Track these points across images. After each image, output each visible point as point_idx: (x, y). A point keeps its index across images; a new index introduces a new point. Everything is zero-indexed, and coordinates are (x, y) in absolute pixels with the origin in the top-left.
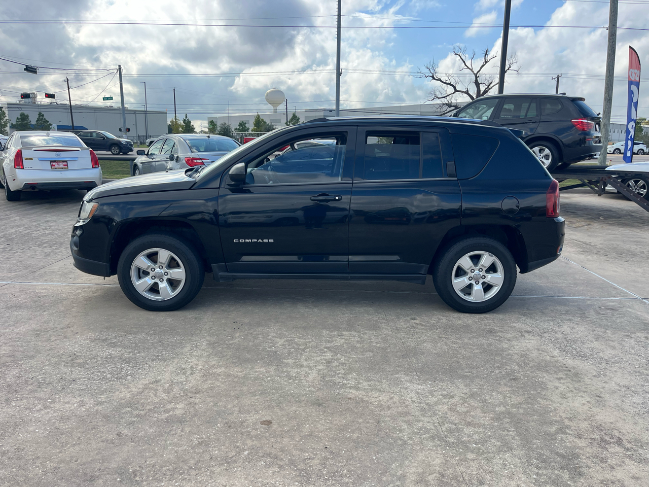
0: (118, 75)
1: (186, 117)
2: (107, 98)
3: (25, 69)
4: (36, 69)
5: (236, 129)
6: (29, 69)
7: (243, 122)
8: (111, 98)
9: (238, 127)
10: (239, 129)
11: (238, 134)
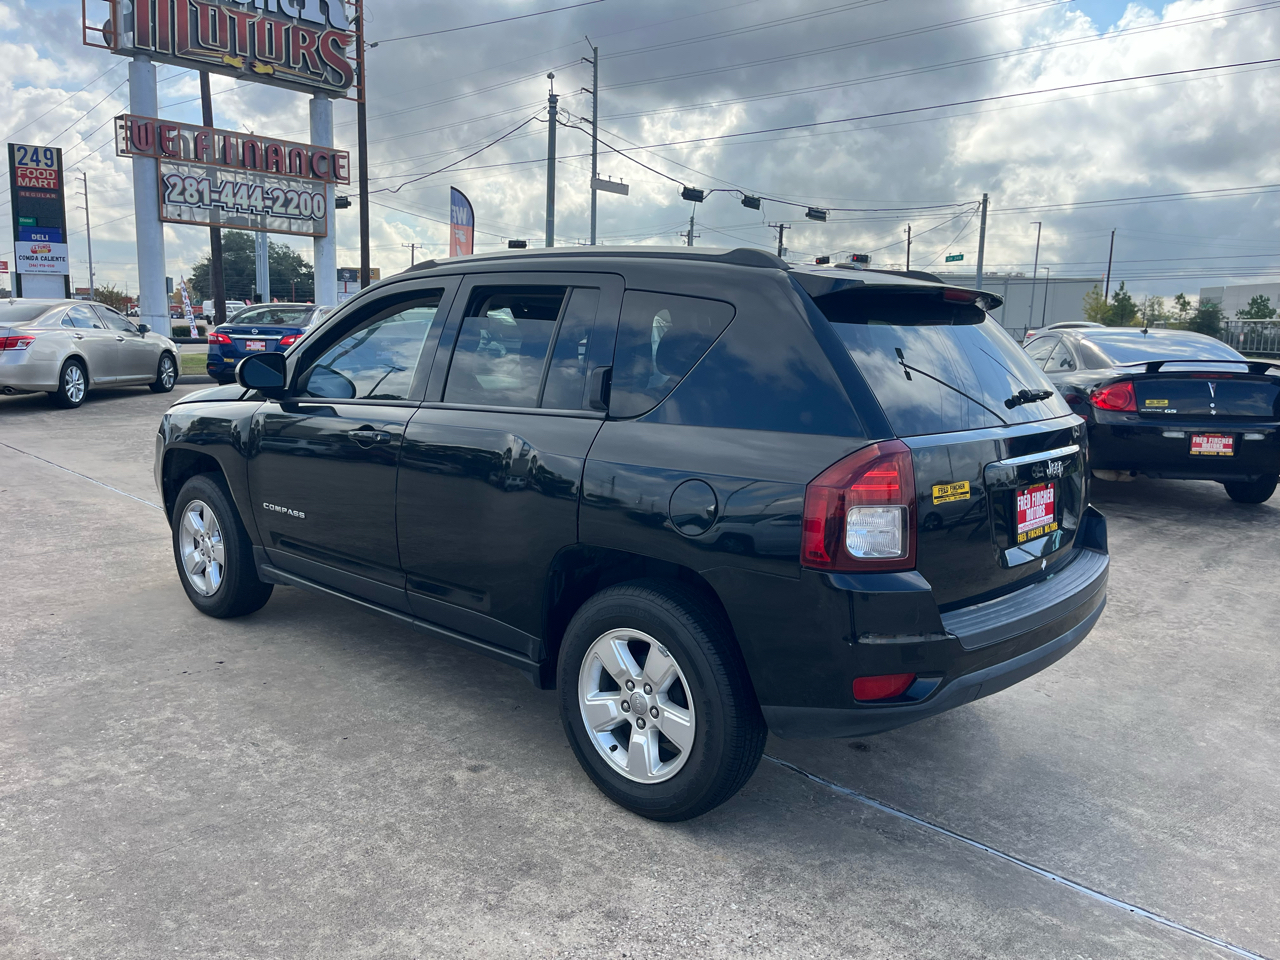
0: (980, 214)
1: (1122, 288)
2: (953, 257)
3: (807, 215)
4: (825, 213)
5: (1241, 313)
6: (813, 213)
7: (1261, 297)
8: (960, 257)
9: (1247, 308)
10: (1248, 313)
11: (1245, 323)
